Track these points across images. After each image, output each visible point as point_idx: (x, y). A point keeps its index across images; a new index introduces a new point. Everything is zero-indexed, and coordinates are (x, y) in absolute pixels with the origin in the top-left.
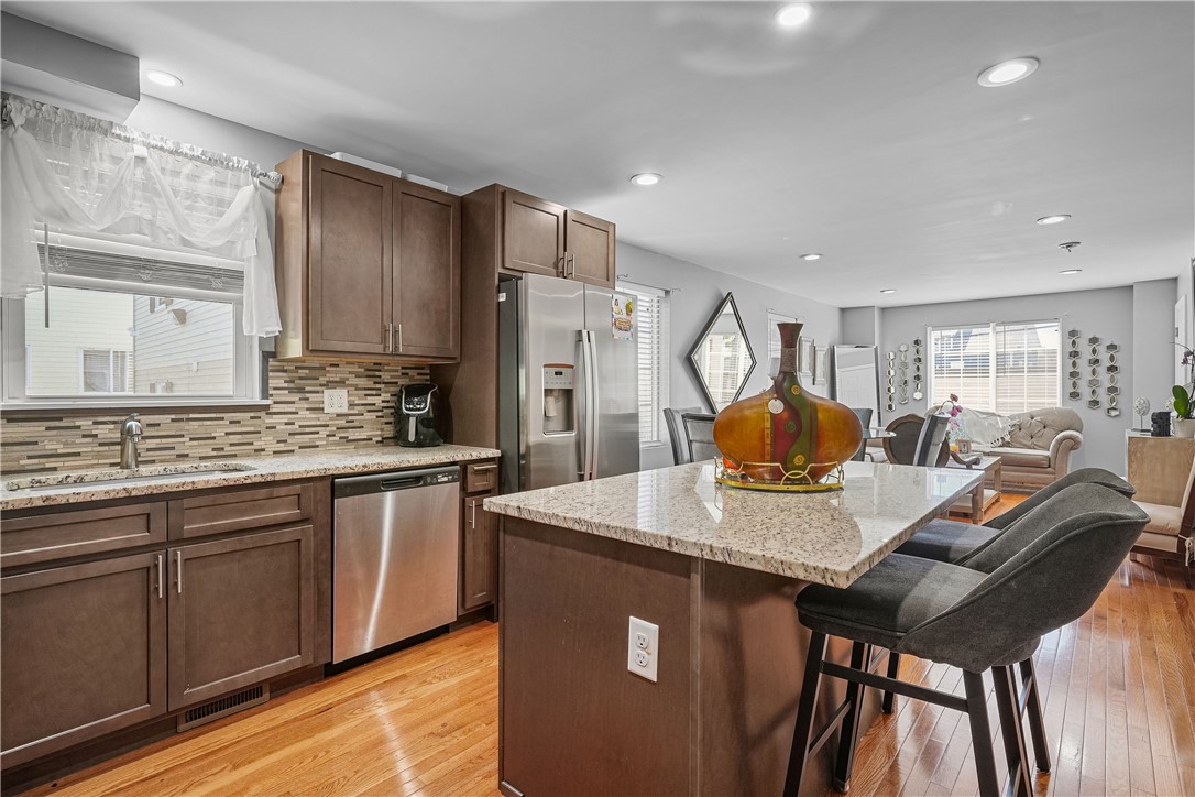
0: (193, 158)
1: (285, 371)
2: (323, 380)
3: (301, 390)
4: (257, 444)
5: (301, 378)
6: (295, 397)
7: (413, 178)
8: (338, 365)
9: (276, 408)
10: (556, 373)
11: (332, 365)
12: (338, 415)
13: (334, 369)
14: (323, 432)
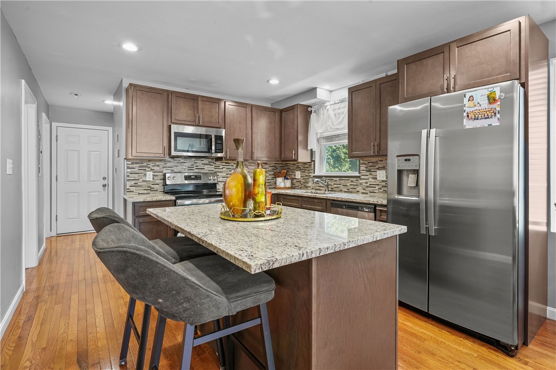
0: (339, 103)
1: (365, 164)
2: (377, 167)
3: (370, 171)
4: (358, 189)
5: (370, 166)
6: (368, 173)
7: (389, 74)
8: (382, 161)
9: (362, 177)
10: (406, 160)
11: (380, 161)
12: (382, 181)
13: (381, 162)
14: (377, 187)
